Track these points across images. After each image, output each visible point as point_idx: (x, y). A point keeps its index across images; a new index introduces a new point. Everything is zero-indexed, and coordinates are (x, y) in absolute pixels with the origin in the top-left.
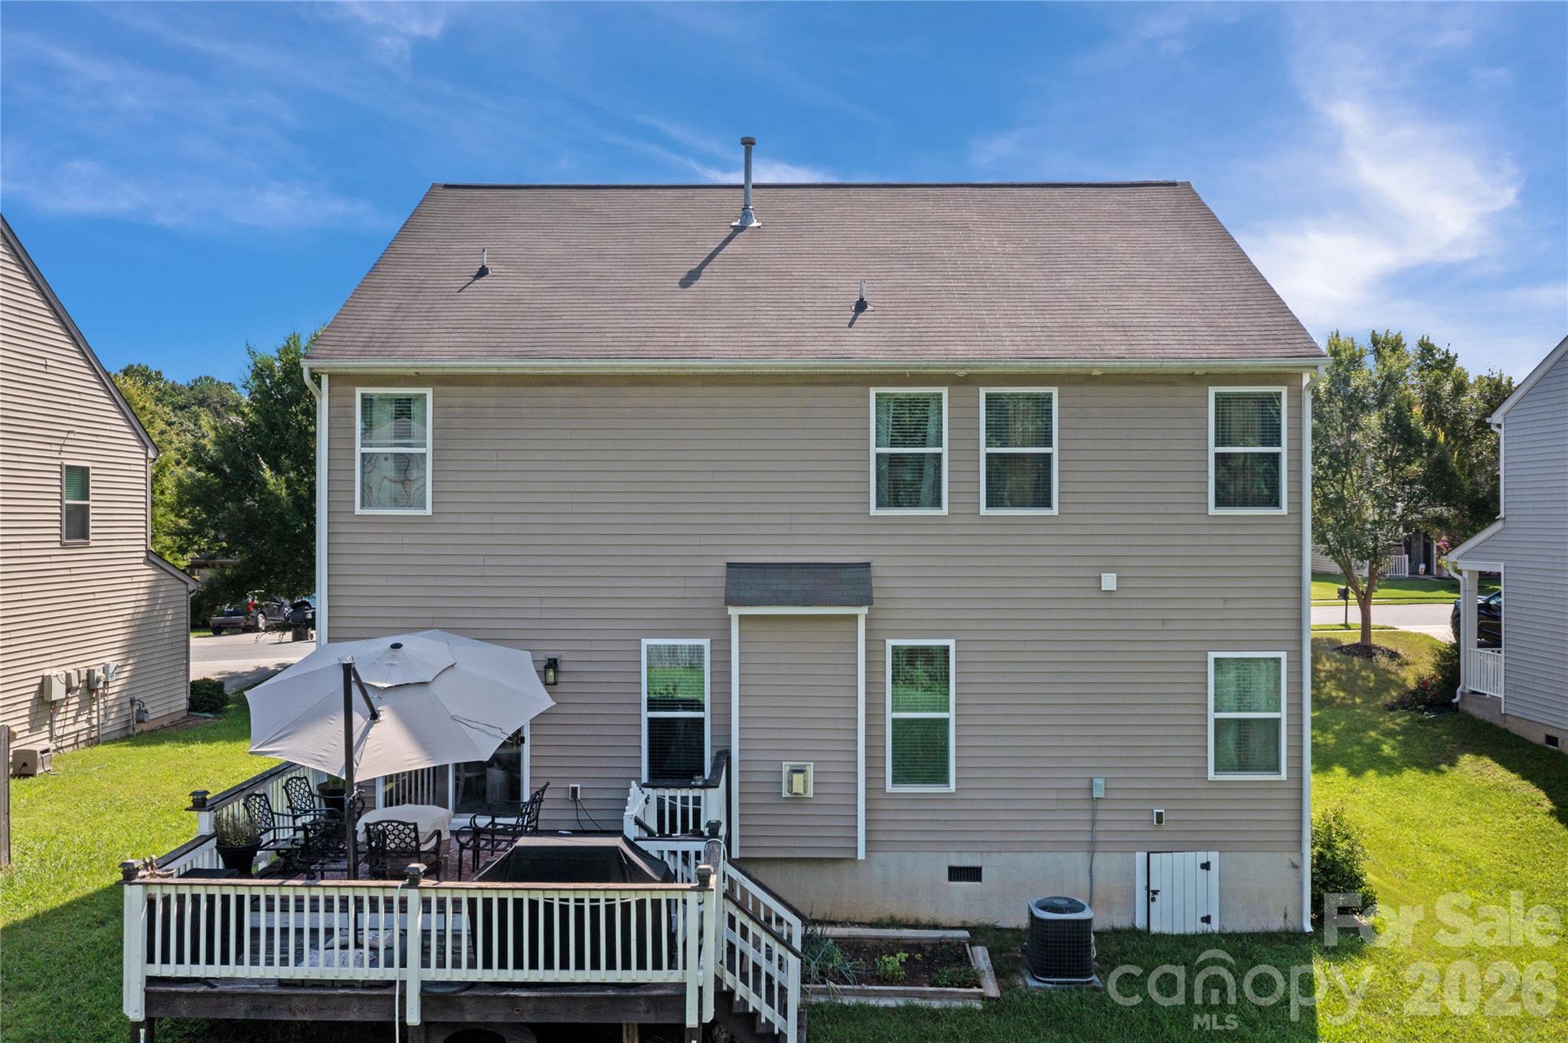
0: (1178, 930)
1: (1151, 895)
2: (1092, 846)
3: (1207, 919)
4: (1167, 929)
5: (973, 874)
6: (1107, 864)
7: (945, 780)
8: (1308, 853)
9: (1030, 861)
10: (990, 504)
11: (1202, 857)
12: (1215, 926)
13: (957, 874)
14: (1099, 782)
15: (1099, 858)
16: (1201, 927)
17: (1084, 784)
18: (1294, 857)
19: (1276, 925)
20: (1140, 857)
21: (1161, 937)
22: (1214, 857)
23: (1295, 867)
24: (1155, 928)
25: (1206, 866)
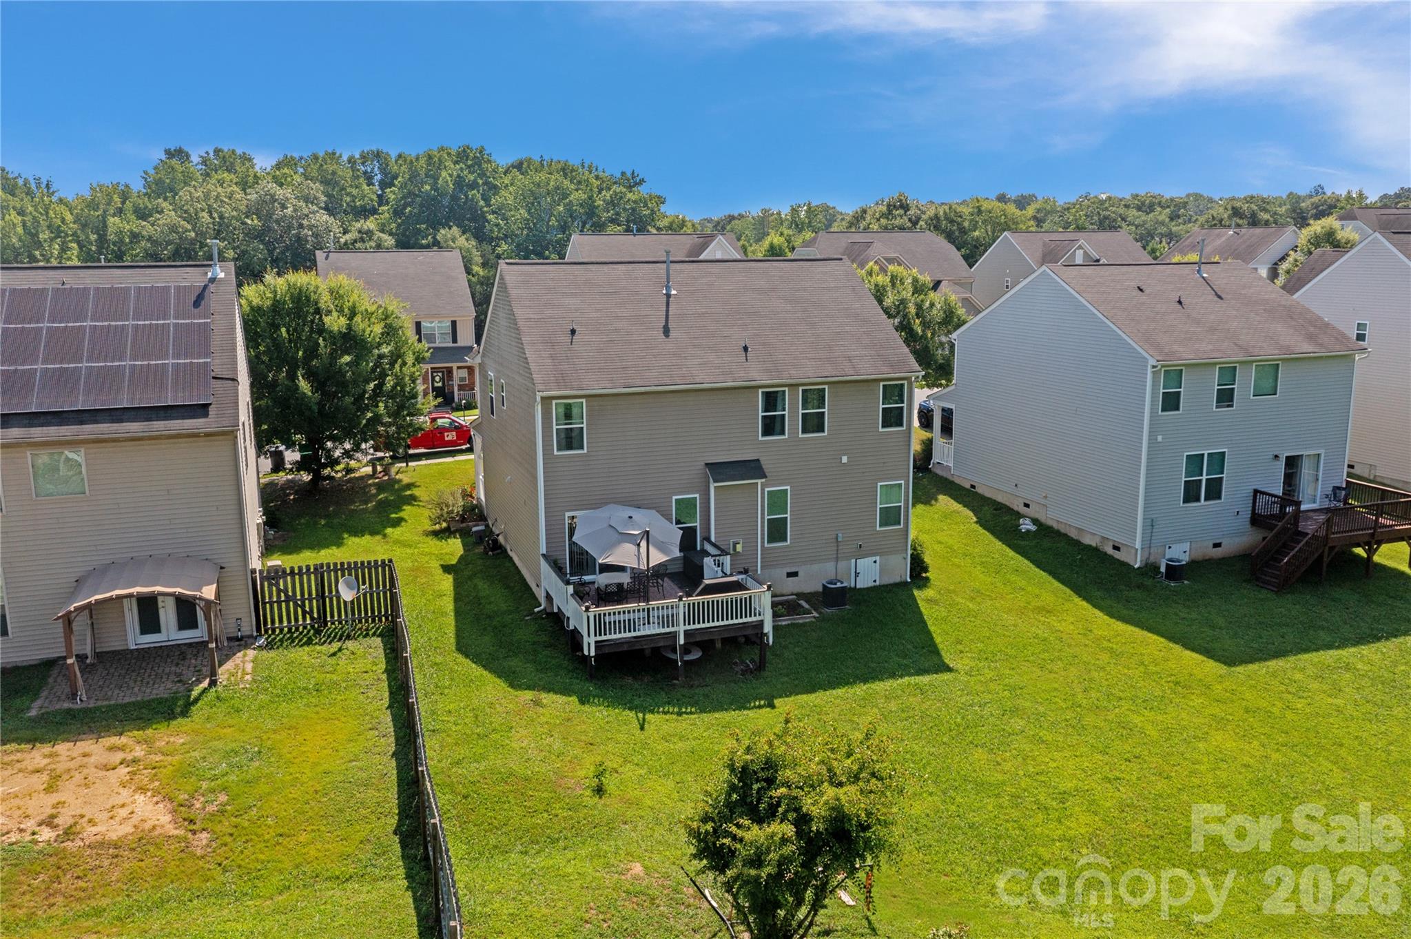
0: (866, 586)
1: (857, 574)
2: (837, 559)
3: (875, 581)
4: (862, 587)
5: (795, 574)
6: (842, 564)
7: (786, 540)
8: (910, 552)
9: (816, 567)
10: (804, 431)
11: (874, 559)
12: (878, 583)
13: (790, 575)
14: (840, 535)
15: (839, 563)
16: (873, 584)
17: (834, 536)
18: (905, 555)
19: (898, 580)
20: (853, 561)
21: (860, 589)
22: (878, 558)
23: (905, 558)
24: (858, 587)
25: (875, 562)
